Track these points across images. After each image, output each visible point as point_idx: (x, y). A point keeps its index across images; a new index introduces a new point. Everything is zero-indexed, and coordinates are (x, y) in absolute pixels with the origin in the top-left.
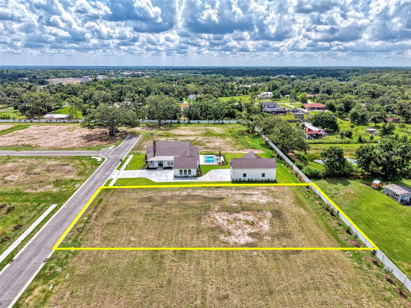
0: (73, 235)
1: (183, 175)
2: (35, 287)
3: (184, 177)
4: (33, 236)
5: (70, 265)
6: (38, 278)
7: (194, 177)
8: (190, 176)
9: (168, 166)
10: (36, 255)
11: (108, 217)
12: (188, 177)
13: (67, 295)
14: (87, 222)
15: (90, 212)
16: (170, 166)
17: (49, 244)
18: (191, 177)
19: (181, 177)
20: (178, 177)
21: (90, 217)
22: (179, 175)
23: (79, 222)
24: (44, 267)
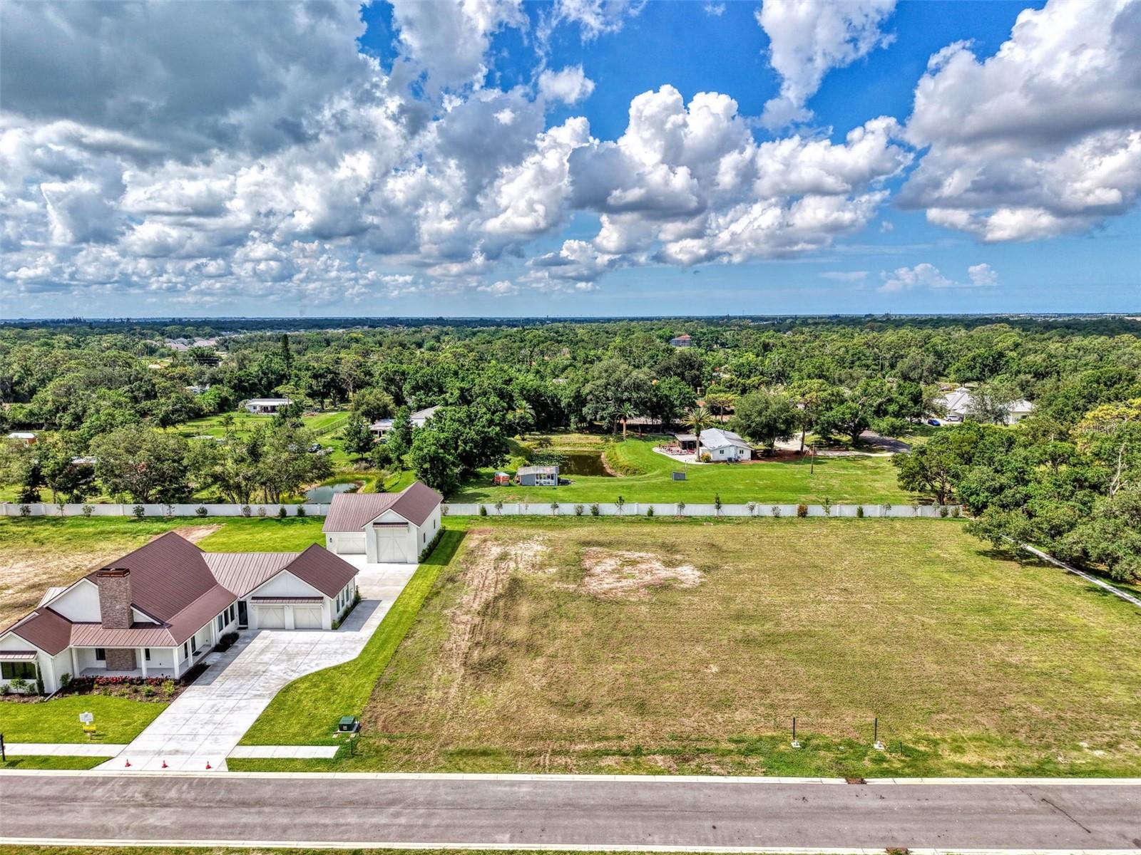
1: (341, 610)
3: (344, 616)
7: (355, 603)
8: (349, 604)
9: (220, 636)
12: (349, 610)
16: (225, 630)
18: (352, 607)
19: (341, 619)
20: (339, 624)
22: (337, 617)
24: (883, 776)
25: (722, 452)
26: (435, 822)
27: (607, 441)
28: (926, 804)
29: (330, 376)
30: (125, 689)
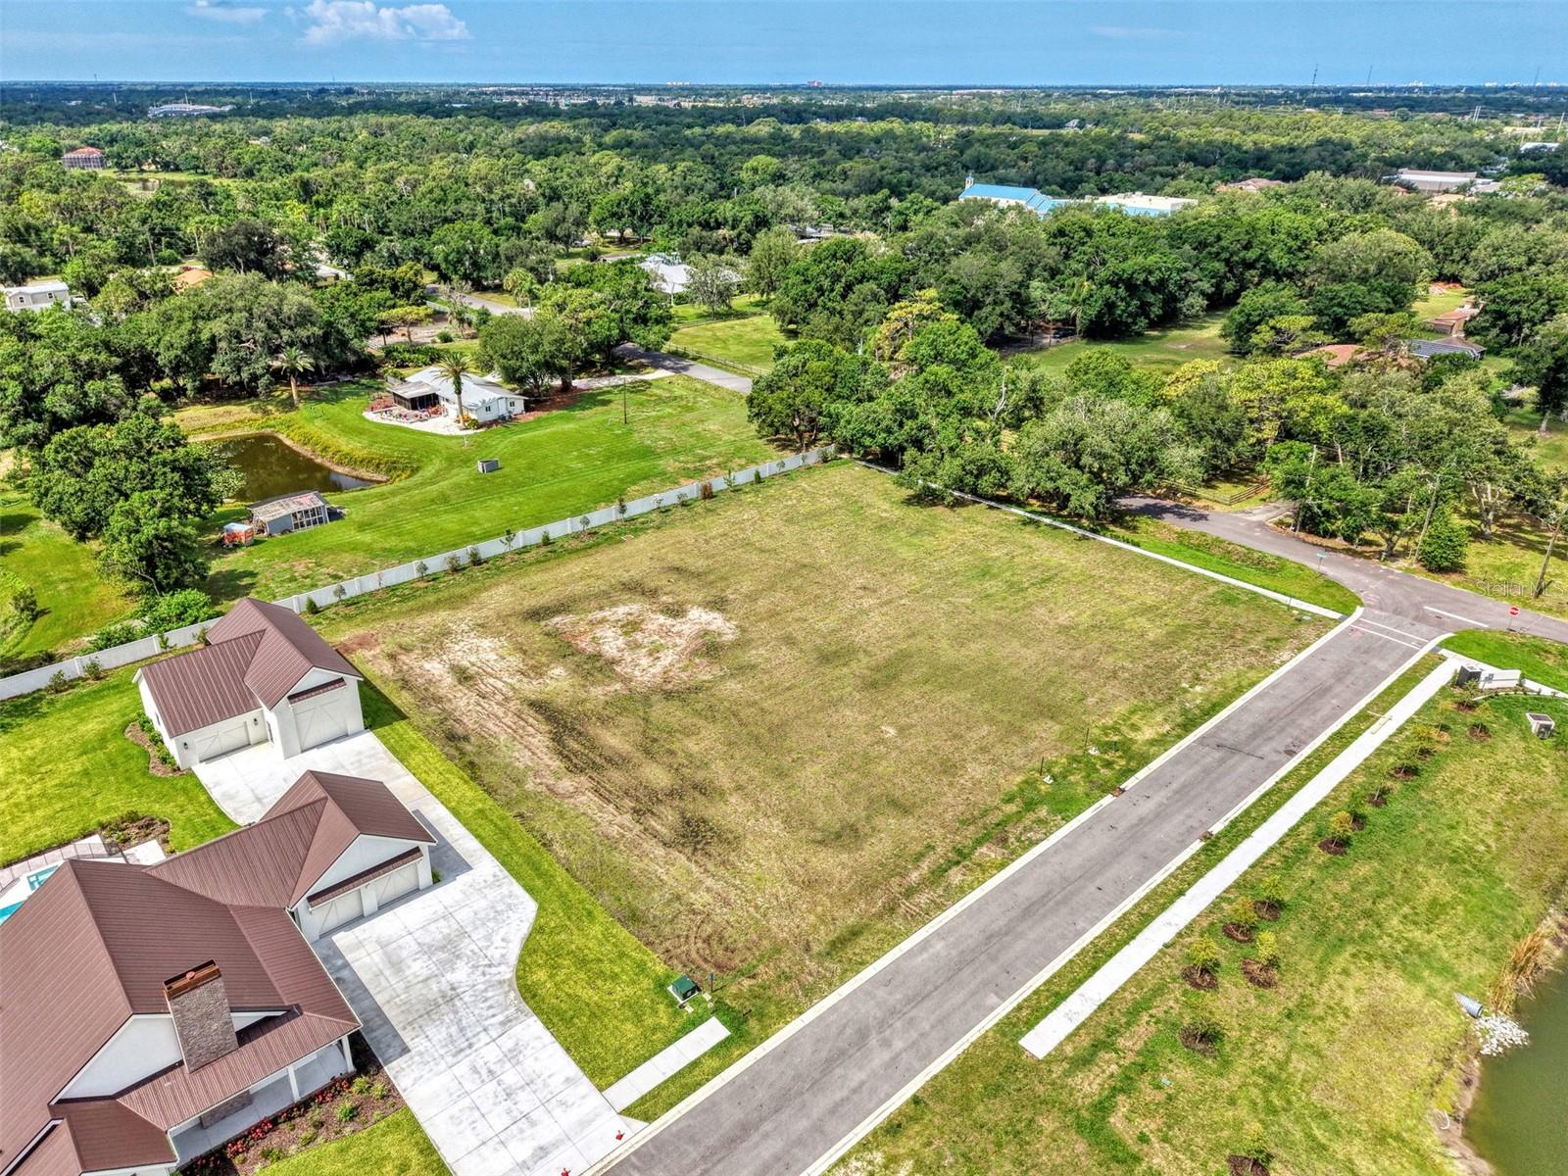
0: (1025, 829)
2: (1152, 742)
4: (1147, 898)
5: (1067, 748)
6: (1145, 760)
10: (1141, 819)
11: (886, 837)
13: (1091, 701)
14: (961, 856)
15: (923, 899)
17: (1103, 840)
21: (939, 873)
23: (986, 870)
24: (1127, 778)
25: (488, 409)
26: (926, 1026)
27: (266, 412)
28: (1175, 786)
30: (303, 1127)
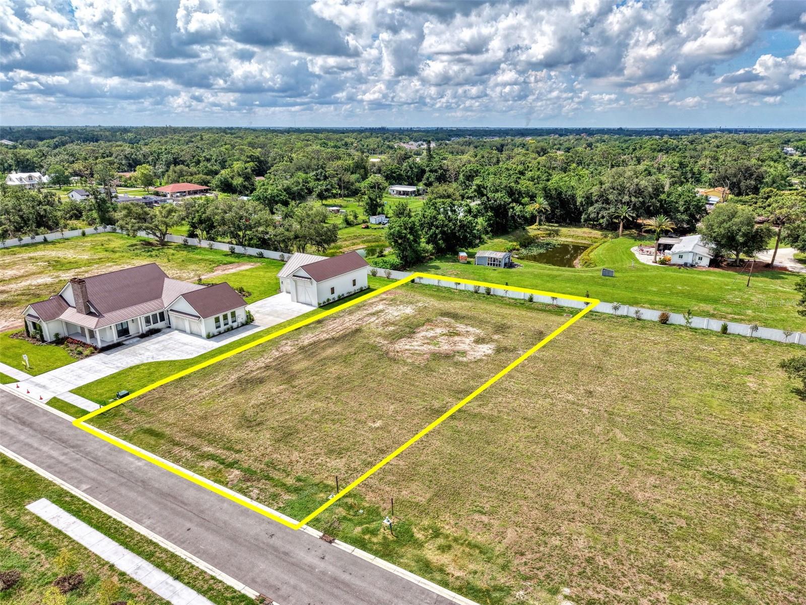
0: (263, 489)
1: (223, 328)
3: (225, 332)
7: (243, 325)
8: (235, 325)
9: (147, 329)
10: (285, 553)
12: (232, 329)
14: (231, 464)
15: (187, 454)
16: (153, 326)
17: (256, 532)
18: (238, 327)
19: (220, 333)
20: (214, 336)
21: (211, 457)
22: (215, 331)
23: (214, 474)
24: (351, 543)
25: (681, 257)
27: (606, 237)
29: (440, 172)
